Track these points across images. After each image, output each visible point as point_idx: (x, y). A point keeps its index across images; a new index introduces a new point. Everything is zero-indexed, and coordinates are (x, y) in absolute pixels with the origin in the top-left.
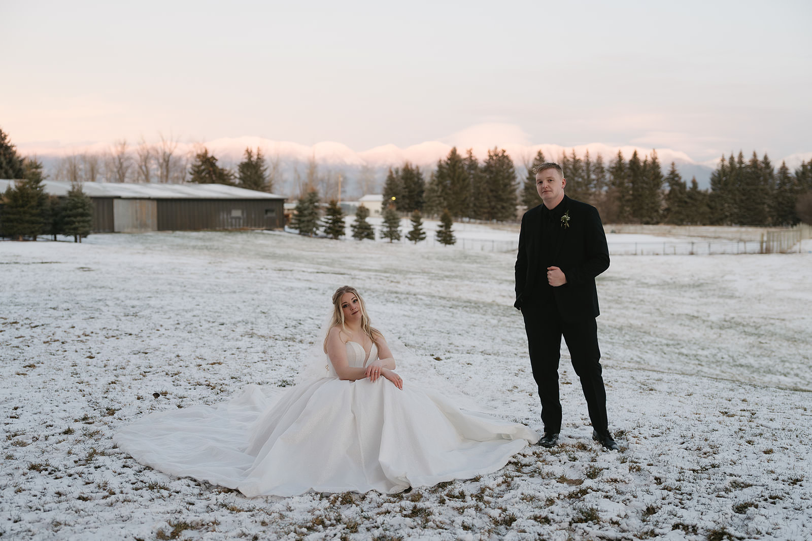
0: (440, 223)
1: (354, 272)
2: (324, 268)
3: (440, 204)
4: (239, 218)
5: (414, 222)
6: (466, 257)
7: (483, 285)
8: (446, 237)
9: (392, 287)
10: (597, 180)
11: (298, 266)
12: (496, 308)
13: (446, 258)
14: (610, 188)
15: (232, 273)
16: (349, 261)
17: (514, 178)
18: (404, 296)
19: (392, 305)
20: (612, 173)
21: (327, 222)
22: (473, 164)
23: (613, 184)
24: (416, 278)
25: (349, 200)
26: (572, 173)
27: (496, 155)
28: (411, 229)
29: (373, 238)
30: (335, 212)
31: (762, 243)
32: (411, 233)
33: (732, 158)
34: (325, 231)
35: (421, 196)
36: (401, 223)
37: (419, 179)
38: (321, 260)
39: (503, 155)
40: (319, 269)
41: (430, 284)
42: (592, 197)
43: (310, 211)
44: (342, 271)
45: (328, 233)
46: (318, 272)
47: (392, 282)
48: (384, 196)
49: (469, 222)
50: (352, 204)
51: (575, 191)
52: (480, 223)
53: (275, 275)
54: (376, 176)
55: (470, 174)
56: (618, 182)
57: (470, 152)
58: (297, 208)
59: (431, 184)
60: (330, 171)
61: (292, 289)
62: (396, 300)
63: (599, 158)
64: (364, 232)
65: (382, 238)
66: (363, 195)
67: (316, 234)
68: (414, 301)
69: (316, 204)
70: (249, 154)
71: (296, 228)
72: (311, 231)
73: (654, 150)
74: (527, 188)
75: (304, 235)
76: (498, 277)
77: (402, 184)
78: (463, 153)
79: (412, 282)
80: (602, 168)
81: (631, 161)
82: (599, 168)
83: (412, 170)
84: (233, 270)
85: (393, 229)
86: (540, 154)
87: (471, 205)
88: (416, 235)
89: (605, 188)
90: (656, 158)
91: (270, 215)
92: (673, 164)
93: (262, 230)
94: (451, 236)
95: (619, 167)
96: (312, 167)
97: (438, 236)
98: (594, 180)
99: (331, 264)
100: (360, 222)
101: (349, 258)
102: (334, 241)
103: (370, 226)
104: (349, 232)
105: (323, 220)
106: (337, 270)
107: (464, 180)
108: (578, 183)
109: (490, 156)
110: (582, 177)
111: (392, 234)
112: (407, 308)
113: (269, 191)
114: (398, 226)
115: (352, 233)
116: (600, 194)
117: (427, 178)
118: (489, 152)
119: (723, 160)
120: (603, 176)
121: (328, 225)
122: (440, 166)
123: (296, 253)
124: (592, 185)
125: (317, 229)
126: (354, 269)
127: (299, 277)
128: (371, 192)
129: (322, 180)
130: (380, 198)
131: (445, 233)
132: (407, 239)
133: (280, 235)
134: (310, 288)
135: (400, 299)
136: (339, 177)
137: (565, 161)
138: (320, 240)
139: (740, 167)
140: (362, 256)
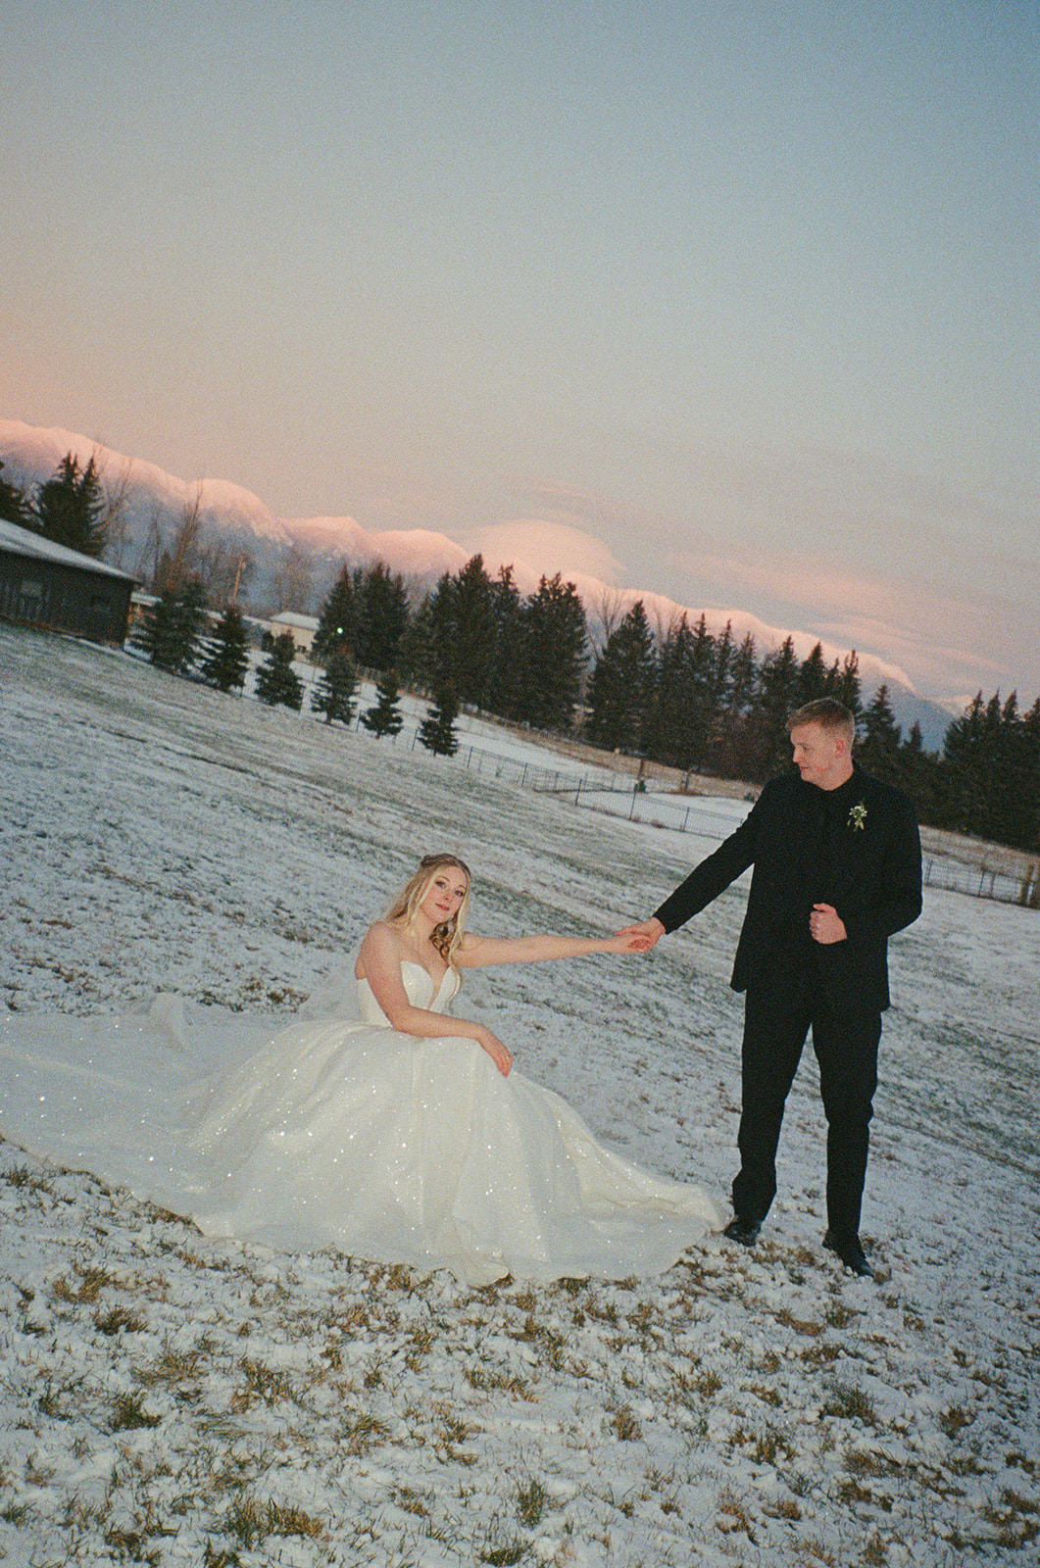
0: (432, 707)
1: (264, 772)
2: (205, 750)
3: (429, 664)
4: (35, 599)
5: (384, 692)
6: (471, 786)
7: (503, 852)
8: (439, 738)
9: (335, 818)
10: (736, 689)
11: (155, 733)
12: (536, 907)
13: (433, 780)
14: (756, 709)
15: (27, 719)
16: (248, 743)
17: (581, 646)
18: (364, 846)
19: (345, 859)
20: (766, 680)
21: (211, 652)
22: (506, 591)
23: (764, 703)
24: (382, 811)
25: (251, 613)
26: (691, 661)
27: (556, 591)
28: (375, 704)
29: (296, 707)
30: (233, 632)
31: (1026, 885)
32: (371, 712)
33: (995, 702)
34: (204, 669)
35: (396, 639)
36: (357, 689)
37: (397, 603)
38: (193, 730)
39: (568, 594)
40: (194, 749)
41: (409, 831)
42: (720, 719)
43: (183, 621)
44: (240, 763)
45: (210, 675)
46: (195, 757)
47: (336, 808)
48: (323, 621)
49: (478, 716)
50: (255, 621)
51: (691, 699)
52: (500, 723)
53: (113, 744)
54: (313, 575)
55: (498, 617)
56: (773, 700)
57: (507, 573)
58: (157, 609)
59: (421, 619)
60: (222, 544)
61: (152, 783)
62: (353, 851)
63: (749, 644)
64: (280, 689)
65: (315, 710)
66: (281, 611)
67: (185, 671)
68: (386, 861)
69: (197, 609)
70: (69, 466)
71: (146, 649)
72: (177, 661)
73: (854, 652)
74: (600, 672)
75: (160, 667)
76: (530, 843)
77: (363, 605)
78: (492, 570)
79: (374, 819)
80: (751, 666)
81: (806, 664)
82: (745, 663)
83: (389, 582)
84: (29, 714)
85: (340, 696)
86: (639, 608)
87: (489, 681)
88: (383, 721)
89: (747, 708)
90: (855, 670)
91: (98, 608)
92: (884, 690)
93: (78, 637)
94: (449, 738)
95: (781, 670)
96: (190, 526)
97: (424, 732)
98: (729, 686)
99: (213, 741)
100: (278, 667)
101: (248, 738)
102: (217, 694)
103: (296, 678)
104: (251, 680)
105: (205, 644)
106: (230, 759)
107: (485, 628)
108: (699, 684)
109: (542, 590)
110: (709, 676)
111: (335, 707)
112: (375, 871)
113: (93, 549)
114: (352, 693)
115: (255, 686)
116: (736, 715)
117: (414, 604)
118: (543, 580)
119: (978, 702)
120: (749, 683)
121: (212, 658)
122: (444, 586)
123: (144, 701)
124: (724, 697)
125: (190, 660)
126: (265, 765)
128: (297, 606)
129: (204, 558)
130: (314, 623)
131: (441, 731)
132: (362, 724)
133: (112, 656)
134: (187, 789)
135: (359, 851)
136: (238, 564)
137: (683, 634)
138: (192, 684)
139: (1006, 724)
140: (275, 739)
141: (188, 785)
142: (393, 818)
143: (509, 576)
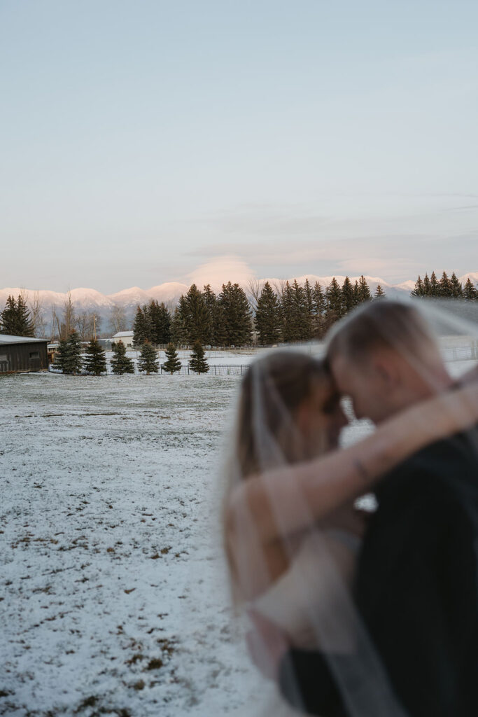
0: (192, 353)
1: (124, 410)
2: (93, 408)
3: (185, 335)
4: (5, 362)
5: (169, 354)
6: (220, 383)
8: (199, 366)
9: (161, 425)
10: (318, 305)
11: (67, 408)
13: (202, 386)
14: (328, 311)
16: (114, 396)
17: (247, 308)
18: (181, 437)
20: (329, 298)
21: (88, 360)
23: (331, 307)
25: (107, 337)
26: (295, 300)
27: (231, 289)
28: (167, 360)
29: (133, 372)
30: (95, 349)
31: (473, 349)
32: (166, 364)
33: (426, 279)
34: (87, 369)
35: (168, 329)
36: (157, 356)
37: (164, 314)
38: (87, 398)
39: (236, 289)
42: (314, 320)
43: (72, 351)
44: (111, 410)
45: (90, 370)
46: (87, 415)
47: (162, 418)
48: (135, 331)
49: (211, 349)
50: (107, 340)
51: (300, 315)
52: (222, 350)
53: (44, 422)
54: (126, 314)
55: (209, 307)
56: (334, 305)
57: (207, 288)
58: (59, 349)
59: (176, 318)
60: (85, 313)
61: (65, 441)
62: (177, 443)
63: (317, 286)
64: (123, 366)
65: (140, 371)
66: (116, 333)
67: (80, 372)
68: (194, 442)
69: (78, 344)
70: (11, 301)
71: (59, 368)
72: (74, 369)
73: (362, 276)
74: (258, 316)
75: (67, 374)
77: (150, 320)
78: (201, 289)
80: (321, 294)
81: (343, 287)
82: (318, 294)
83: (159, 307)
85: (150, 362)
86: (267, 285)
87: (212, 334)
88: (172, 366)
89: (325, 312)
90: (364, 283)
91: (34, 357)
92: (379, 287)
93: (28, 372)
94: (204, 364)
95: (334, 292)
96: (69, 310)
97: (192, 365)
98: (314, 305)
99: (97, 401)
100: (119, 358)
101: (114, 394)
102: (96, 378)
103: (129, 360)
104: (109, 367)
105: (85, 358)
107: (204, 313)
108: (301, 308)
109: (224, 290)
110: (305, 304)
111: (149, 367)
112: (191, 452)
113: (28, 332)
114: (155, 359)
115: (112, 369)
116: (321, 316)
117: (172, 313)
118: (224, 286)
119: (419, 281)
120: (322, 301)
121: (89, 363)
122: (182, 302)
123: (62, 392)
124: (313, 310)
125: (80, 367)
126: (122, 405)
127: (70, 423)
128: (123, 328)
129: (78, 322)
130: (131, 333)
131: (198, 362)
132: (163, 371)
133: (45, 376)
134: (84, 438)
135: (180, 441)
136: (93, 320)
137: (289, 290)
138: (83, 377)
139: (434, 287)
140: (125, 390)
141: (86, 435)
142: (190, 412)
143: (209, 289)
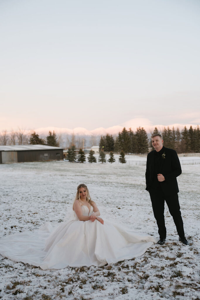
0: (120, 155)
1: (89, 175)
2: (78, 174)
3: (120, 148)
4: (47, 157)
5: (111, 155)
6: (130, 168)
7: (137, 178)
8: (123, 161)
9: (103, 180)
10: (178, 137)
11: (68, 173)
12: (142, 186)
13: (123, 168)
14: (182, 140)
15: (44, 177)
16: (88, 171)
17: (147, 138)
18: (107, 183)
19: (103, 187)
20: (183, 134)
21: (79, 157)
22: (131, 133)
23: (183, 138)
24: (112, 176)
25: (87, 148)
26: (168, 135)
27: (140, 130)
28: (110, 158)
29: (96, 162)
30: (81, 152)
32: (110, 159)
34: (78, 160)
35: (113, 146)
36: (106, 156)
37: (112, 139)
38: (77, 171)
39: (142, 130)
40: (76, 174)
41: (117, 178)
42: (176, 144)
43: (73, 153)
44: (85, 175)
46: (75, 176)
47: (103, 178)
48: (100, 146)
49: (131, 155)
50: (88, 149)
51: (170, 141)
52: (135, 155)
53: (60, 177)
54: (97, 139)
55: (130, 137)
56: (185, 137)
57: (130, 129)
58: (68, 152)
59: (117, 141)
60: (80, 138)
61: (66, 182)
62: (104, 185)
63: (178, 129)
64: (92, 160)
65: (99, 162)
66: (92, 146)
67: (75, 161)
68: (111, 185)
69: (75, 150)
70: (50, 133)
71: (68, 159)
72: (73, 160)
73: (198, 125)
75: (71, 162)
76: (142, 175)
77: (106, 142)
78: (128, 130)
79: (110, 178)
80: (179, 133)
81: (190, 130)
82: (178, 133)
83: (110, 137)
84: (44, 176)
85: (103, 158)
86: (156, 128)
87: (132, 148)
88: (112, 160)
89: (181, 140)
90: (199, 128)
91: (58, 155)
93: (56, 161)
94: (124, 160)
95: (185, 132)
96: (73, 137)
97: (120, 160)
98: (176, 137)
99: (80, 172)
100: (91, 156)
101: (87, 170)
102: (82, 164)
103: (94, 157)
104: (87, 160)
105: (78, 156)
106: (83, 174)
107: (129, 139)
108: (170, 138)
109: (138, 130)
110: (172, 136)
111: (103, 160)
112: (109, 188)
113: (57, 145)
114: (105, 157)
115: (88, 160)
116: (179, 142)
117: (115, 139)
118: (137, 129)
120: (180, 136)
121: (79, 158)
122: (120, 135)
123: (68, 168)
124: (176, 139)
125: (75, 159)
126: (89, 174)
127: (68, 178)
128: (95, 145)
129: (77, 141)
130: (98, 147)
131: (122, 159)
132: (108, 162)
133: (62, 162)
134: (72, 182)
135: (106, 185)
136: (83, 141)
137: (165, 131)
138: (77, 163)
140: (92, 168)
142: (114, 177)
143: (131, 129)
